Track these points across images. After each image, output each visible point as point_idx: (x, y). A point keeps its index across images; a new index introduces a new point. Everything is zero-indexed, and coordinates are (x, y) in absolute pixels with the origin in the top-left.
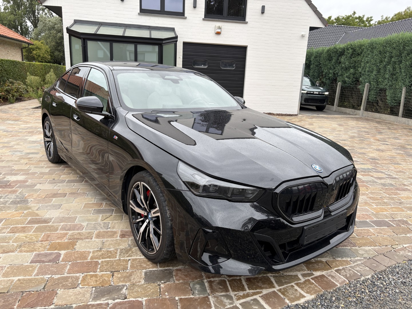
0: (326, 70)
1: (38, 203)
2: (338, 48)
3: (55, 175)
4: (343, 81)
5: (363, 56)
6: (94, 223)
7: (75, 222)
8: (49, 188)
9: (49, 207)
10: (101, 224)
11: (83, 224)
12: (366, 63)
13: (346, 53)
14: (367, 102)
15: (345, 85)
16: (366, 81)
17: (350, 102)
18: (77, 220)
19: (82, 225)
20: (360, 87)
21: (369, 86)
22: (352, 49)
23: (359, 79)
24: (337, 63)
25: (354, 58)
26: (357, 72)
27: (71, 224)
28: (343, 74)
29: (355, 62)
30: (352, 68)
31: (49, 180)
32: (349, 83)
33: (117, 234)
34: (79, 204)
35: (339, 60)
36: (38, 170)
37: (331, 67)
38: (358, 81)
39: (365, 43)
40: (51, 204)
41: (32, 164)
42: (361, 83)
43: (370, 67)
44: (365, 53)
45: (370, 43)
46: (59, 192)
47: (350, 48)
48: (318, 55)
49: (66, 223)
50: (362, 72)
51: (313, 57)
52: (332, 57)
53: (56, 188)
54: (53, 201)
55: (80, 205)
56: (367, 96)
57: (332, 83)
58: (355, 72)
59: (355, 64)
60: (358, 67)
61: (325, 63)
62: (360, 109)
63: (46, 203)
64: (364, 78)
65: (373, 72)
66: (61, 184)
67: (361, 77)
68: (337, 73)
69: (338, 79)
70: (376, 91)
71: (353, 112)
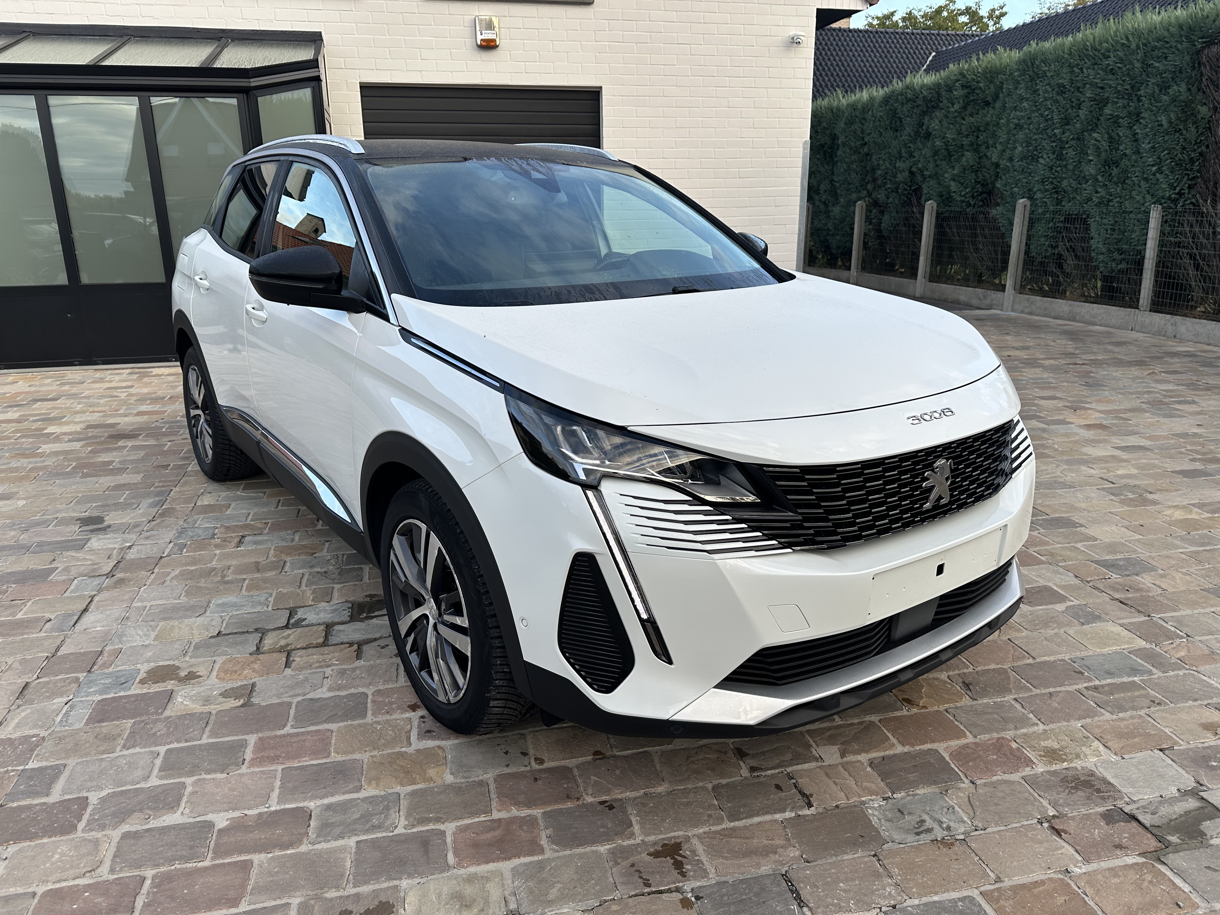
0: (887, 163)
2: (918, 90)
4: (941, 196)
13: (944, 103)
15: (948, 208)
21: (1029, 208)
22: (962, 85)
23: (994, 187)
24: (919, 136)
26: (984, 162)
30: (967, 151)
32: (962, 201)
35: (924, 127)
37: (900, 153)
38: (990, 193)
42: (1003, 198)
43: (1027, 143)
44: (1009, 94)
47: (956, 83)
48: (858, 113)
50: (1004, 163)
51: (841, 124)
52: (901, 119)
56: (1024, 241)
57: (907, 203)
58: (980, 163)
59: (978, 137)
60: (988, 147)
62: (1002, 288)
64: (1011, 181)
67: (1000, 179)
68: (921, 171)
69: (925, 191)
70: (1051, 225)
71: (980, 299)
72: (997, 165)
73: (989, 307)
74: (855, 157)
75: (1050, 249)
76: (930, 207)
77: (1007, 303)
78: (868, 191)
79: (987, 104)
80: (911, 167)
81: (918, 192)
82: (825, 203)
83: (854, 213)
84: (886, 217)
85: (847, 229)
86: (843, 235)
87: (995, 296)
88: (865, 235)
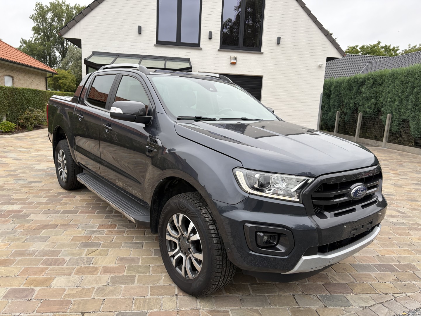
0: (347, 100)
1: (27, 235)
2: (358, 78)
3: (52, 205)
4: (364, 111)
5: (385, 86)
6: (77, 257)
7: (59, 256)
8: (42, 219)
9: (36, 240)
10: (85, 259)
11: (66, 258)
12: (388, 94)
13: (366, 83)
14: (390, 133)
15: (366, 115)
16: (388, 111)
17: (372, 133)
18: (60, 254)
19: (64, 260)
20: (381, 117)
21: (391, 117)
22: (372, 79)
23: (381, 110)
24: (358, 93)
25: (375, 88)
26: (378, 102)
27: (53, 259)
28: (364, 104)
29: (377, 92)
30: (373, 98)
31: (44, 210)
32: (371, 114)
33: (98, 271)
34: (67, 237)
35: (360, 90)
36: (36, 200)
37: (351, 97)
38: (380, 111)
39: (386, 73)
40: (38, 236)
41: (32, 193)
42: (383, 113)
43: (391, 98)
44: (386, 83)
45: (391, 73)
46: (51, 223)
47: (370, 78)
48: (339, 84)
49: (49, 257)
50: (384, 103)
51: (333, 87)
52: (352, 87)
53: (49, 219)
54: (42, 233)
55: (69, 238)
56: (389, 127)
57: (353, 113)
58: (377, 102)
59: (376, 94)
60: (380, 98)
61: (345, 93)
62: (382, 141)
63: (35, 235)
64: (386, 108)
65: (394, 103)
66: (54, 215)
67: (383, 108)
68: (358, 103)
69: (359, 110)
70: (398, 122)
71: (375, 143)
72: (382, 103)
73: (378, 146)
74: (337, 98)
75: (398, 130)
76: (360, 115)
77: (383, 145)
78: (341, 108)
79: (380, 85)
80: (355, 102)
81: (357, 110)
82: (326, 111)
83: (336, 115)
84: (346, 117)
85: (333, 119)
86: (332, 121)
87: (379, 143)
88: (339, 121)
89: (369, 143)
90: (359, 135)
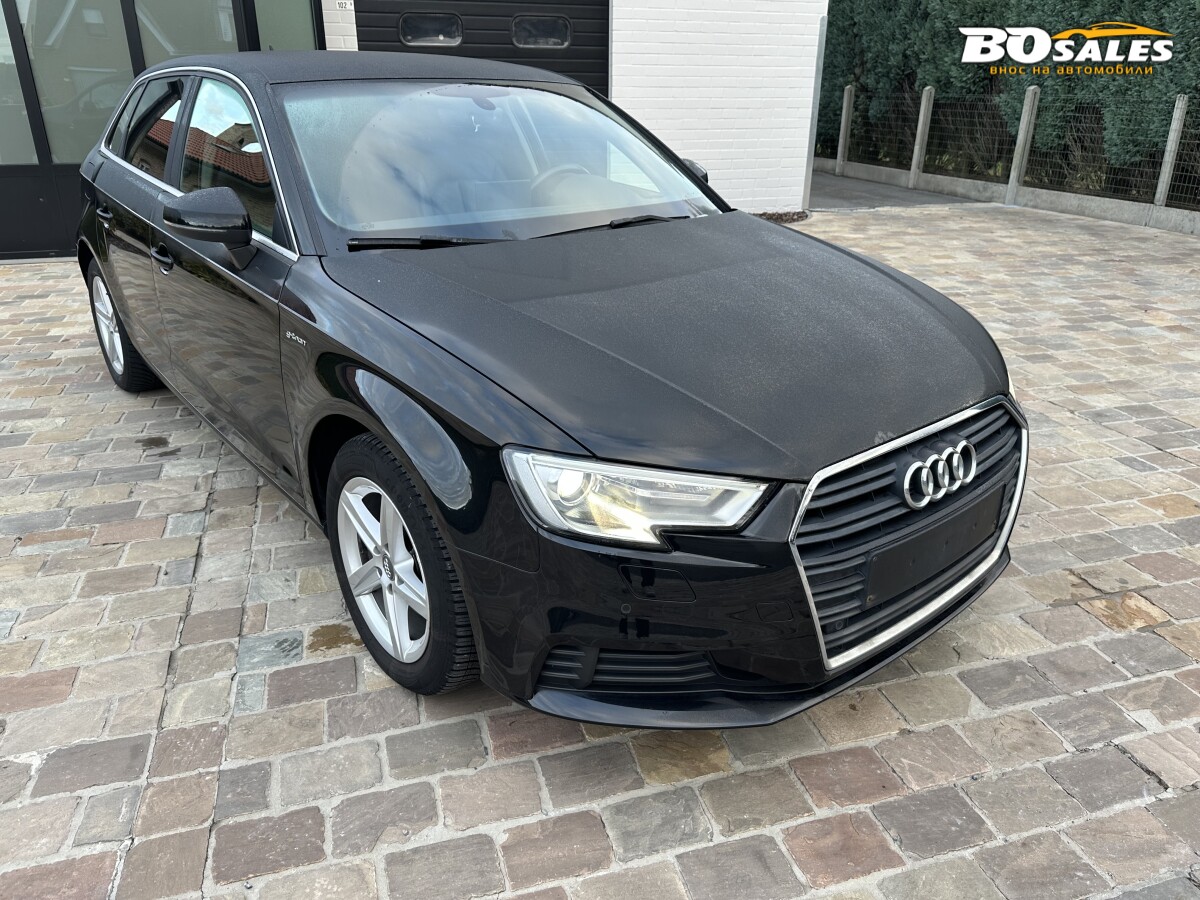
0: (878, 46)
4: (938, 82)
14: (1030, 153)
15: (946, 95)
20: (999, 99)
21: (1039, 94)
24: (916, 16)
28: (938, 55)
35: (922, 7)
37: (893, 34)
38: (991, 79)
42: (1007, 84)
56: (1032, 132)
57: (900, 89)
61: (871, 21)
62: (1006, 181)
68: (917, 55)
69: (920, 76)
70: (1061, 114)
71: (979, 191)
73: (989, 200)
75: (1056, 140)
76: (928, 94)
77: (1009, 196)
78: (856, 75)
80: (905, 50)
81: (911, 77)
83: (843, 97)
84: (874, 103)
85: (831, 115)
87: (997, 188)
88: (852, 121)
89: (960, 190)
90: (922, 165)
